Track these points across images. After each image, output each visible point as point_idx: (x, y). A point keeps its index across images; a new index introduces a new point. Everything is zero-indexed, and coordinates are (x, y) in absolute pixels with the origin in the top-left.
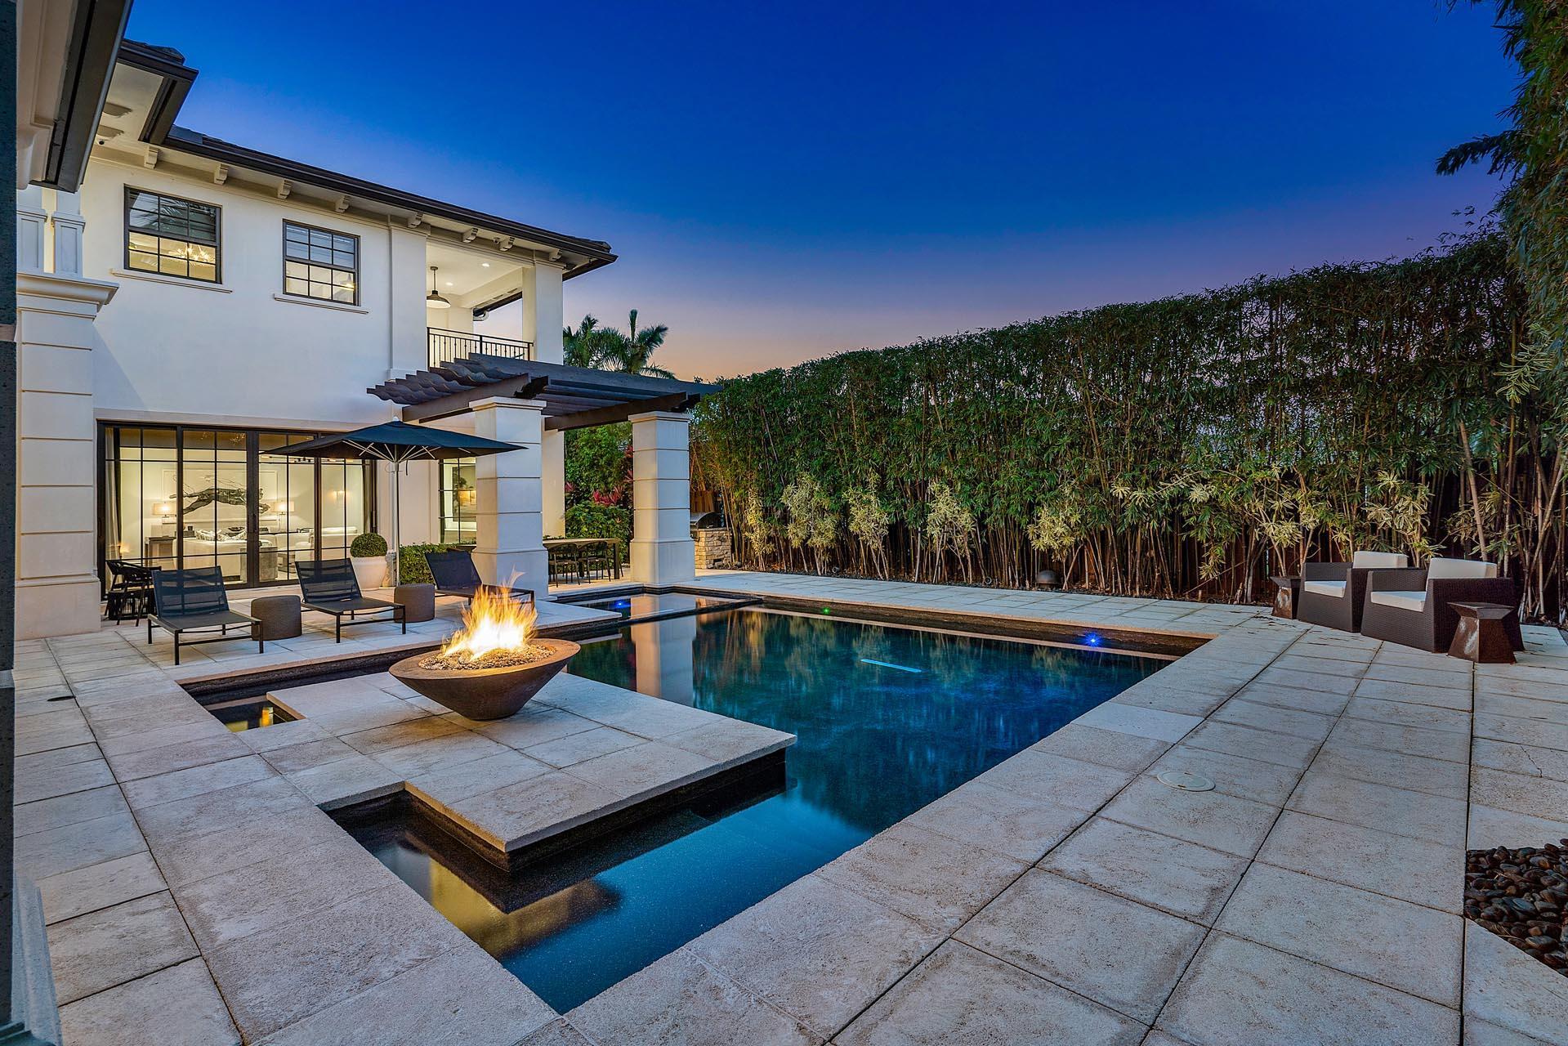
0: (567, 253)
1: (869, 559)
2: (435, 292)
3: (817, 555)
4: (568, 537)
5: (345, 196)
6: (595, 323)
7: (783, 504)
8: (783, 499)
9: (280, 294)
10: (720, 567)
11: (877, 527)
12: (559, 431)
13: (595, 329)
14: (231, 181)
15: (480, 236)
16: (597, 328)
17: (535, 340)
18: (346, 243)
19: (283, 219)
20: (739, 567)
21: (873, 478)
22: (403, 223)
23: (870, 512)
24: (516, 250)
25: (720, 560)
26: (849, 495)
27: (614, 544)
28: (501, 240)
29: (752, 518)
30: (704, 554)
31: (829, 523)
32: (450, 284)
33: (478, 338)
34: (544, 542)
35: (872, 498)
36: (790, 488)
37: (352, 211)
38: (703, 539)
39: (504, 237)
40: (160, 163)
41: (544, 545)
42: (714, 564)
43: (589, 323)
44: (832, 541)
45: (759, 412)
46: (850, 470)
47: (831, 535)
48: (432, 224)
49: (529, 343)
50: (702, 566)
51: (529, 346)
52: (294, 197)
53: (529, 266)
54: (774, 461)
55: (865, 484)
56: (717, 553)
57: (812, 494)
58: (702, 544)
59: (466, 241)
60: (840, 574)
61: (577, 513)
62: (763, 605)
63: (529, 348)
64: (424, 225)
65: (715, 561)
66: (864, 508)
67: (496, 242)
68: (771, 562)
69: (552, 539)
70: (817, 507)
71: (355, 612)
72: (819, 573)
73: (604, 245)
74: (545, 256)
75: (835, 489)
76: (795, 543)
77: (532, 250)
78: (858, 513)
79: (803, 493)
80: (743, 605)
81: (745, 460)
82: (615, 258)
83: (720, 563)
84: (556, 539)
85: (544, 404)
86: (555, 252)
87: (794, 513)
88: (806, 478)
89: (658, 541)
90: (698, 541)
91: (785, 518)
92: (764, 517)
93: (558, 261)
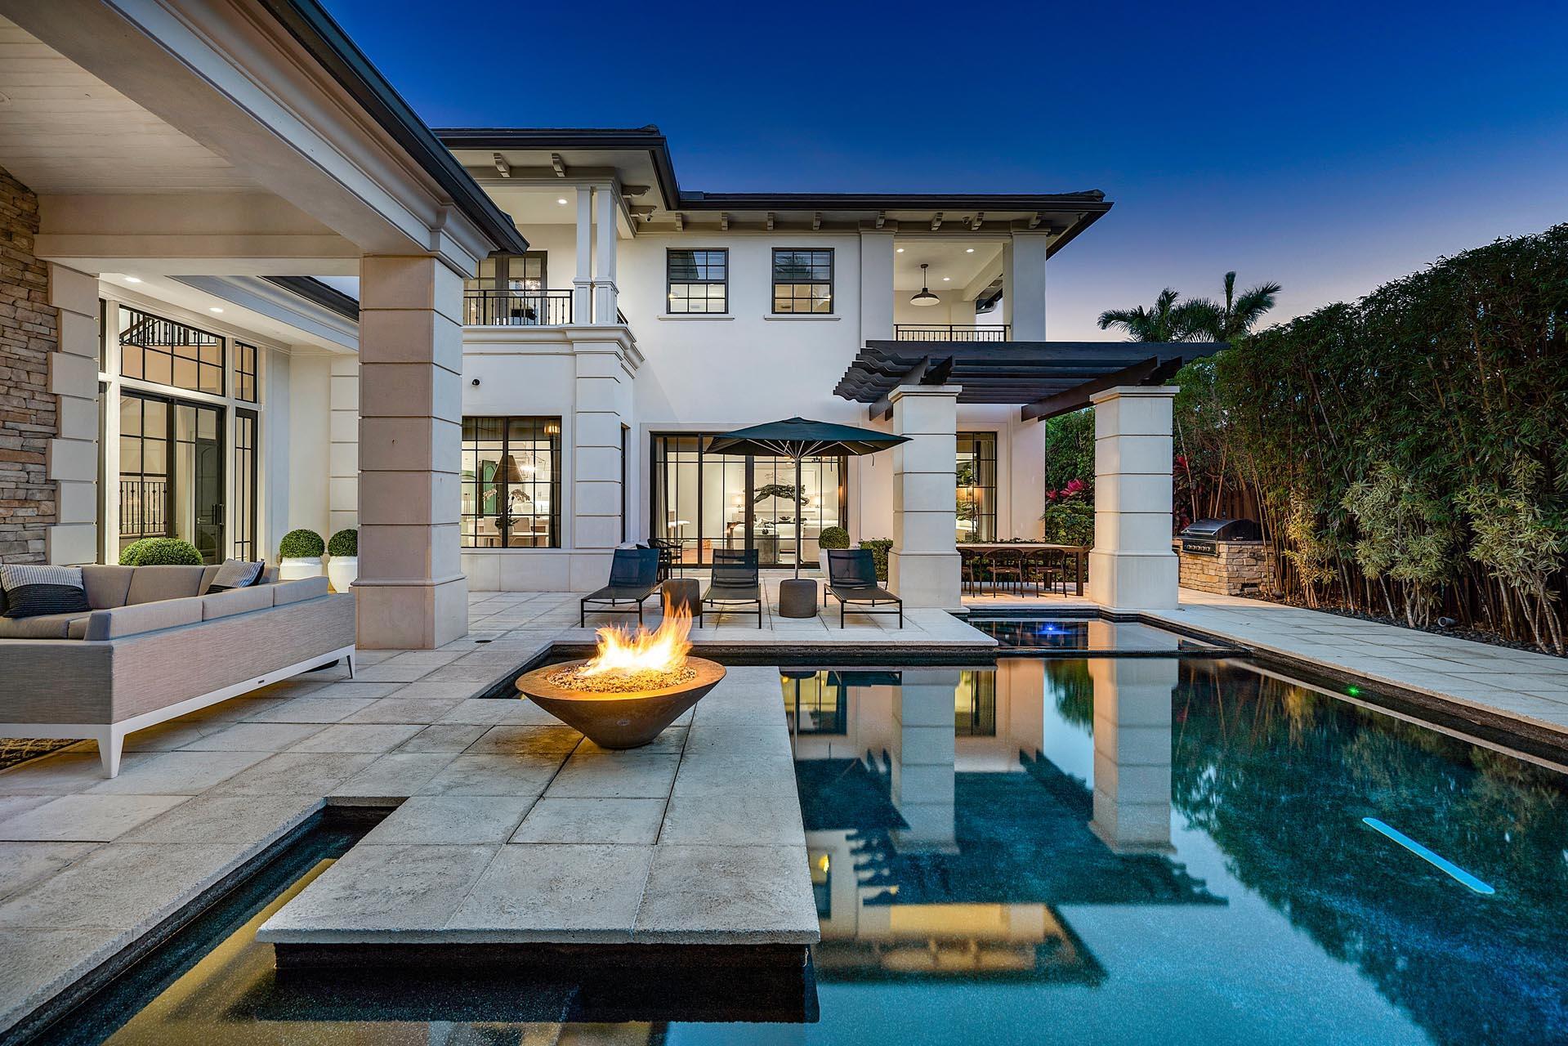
0: (1050, 215)
1: (1518, 612)
2: (925, 290)
3: (1409, 595)
4: (1046, 542)
5: (817, 213)
6: (1174, 296)
7: (1346, 510)
8: (1345, 503)
9: (770, 315)
10: (1252, 596)
11: (1533, 556)
12: (1039, 420)
13: (1175, 305)
14: (733, 225)
15: (946, 220)
16: (1179, 303)
17: (1012, 322)
18: (825, 258)
19: (773, 248)
20: (1279, 598)
21: (1523, 471)
22: (870, 225)
23: (1515, 530)
24: (988, 227)
25: (1254, 585)
26: (1471, 498)
27: (1077, 553)
28: (970, 219)
29: (1295, 529)
30: (1225, 574)
31: (1430, 544)
32: (947, 279)
33: (948, 328)
34: (958, 545)
35: (1520, 505)
36: (1358, 486)
37: (826, 226)
38: (1224, 555)
39: (972, 215)
40: (686, 224)
41: (958, 549)
42: (1242, 590)
43: (1167, 298)
44: (1439, 573)
45: (1304, 375)
46: (1473, 457)
47: (1433, 564)
48: (900, 219)
49: (1005, 326)
50: (1222, 591)
51: (1005, 329)
52: (779, 226)
53: (1008, 241)
54: (1330, 447)
55: (1504, 482)
56: (1248, 575)
57: (1396, 496)
58: (1222, 561)
59: (973, 229)
60: (1450, 630)
61: (1055, 514)
62: (1252, 661)
63: (1005, 331)
64: (889, 223)
65: (1244, 585)
66: (1500, 522)
67: (965, 222)
68: (1328, 598)
69: (1022, 543)
70: (1406, 519)
71: (714, 601)
72: (1411, 624)
73: (1095, 194)
74: (1023, 225)
75: (1442, 488)
76: (1370, 572)
77: (1009, 222)
78: (1489, 531)
79: (1380, 494)
80: (1223, 655)
81: (1283, 446)
82: (1109, 206)
83: (1253, 589)
84: (1025, 542)
85: (959, 389)
86: (1033, 216)
87: (1365, 526)
88: (1385, 469)
89: (1117, 553)
90: (1218, 557)
91: (1351, 531)
92: (1316, 529)
93: (1038, 227)
